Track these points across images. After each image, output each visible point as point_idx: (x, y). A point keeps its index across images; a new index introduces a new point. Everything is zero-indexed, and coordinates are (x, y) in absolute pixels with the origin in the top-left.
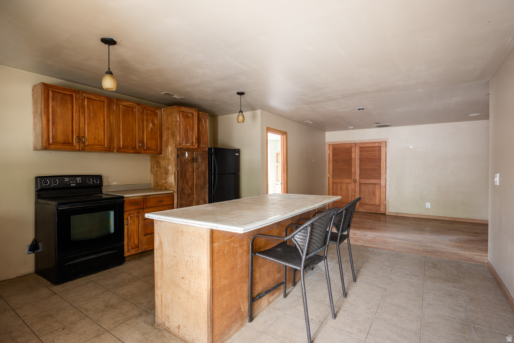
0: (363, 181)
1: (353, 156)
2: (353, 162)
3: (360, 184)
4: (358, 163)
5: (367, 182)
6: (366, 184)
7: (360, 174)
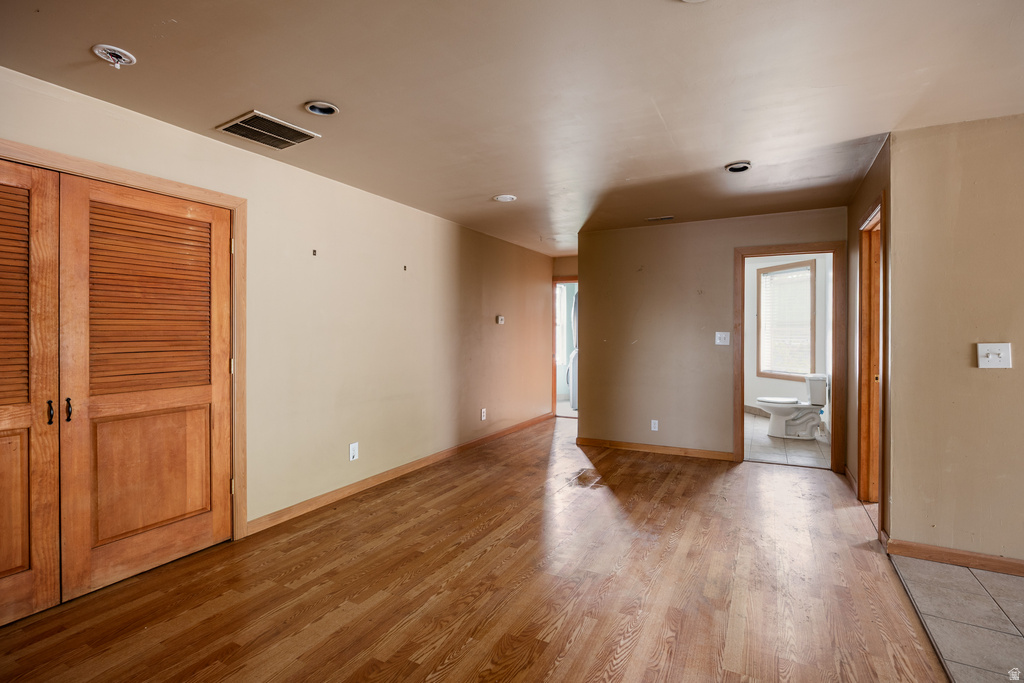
0: (110, 406)
1: (42, 248)
2: (40, 291)
3: (95, 426)
4: (76, 300)
5: (140, 408)
6: (135, 416)
7: (96, 364)
